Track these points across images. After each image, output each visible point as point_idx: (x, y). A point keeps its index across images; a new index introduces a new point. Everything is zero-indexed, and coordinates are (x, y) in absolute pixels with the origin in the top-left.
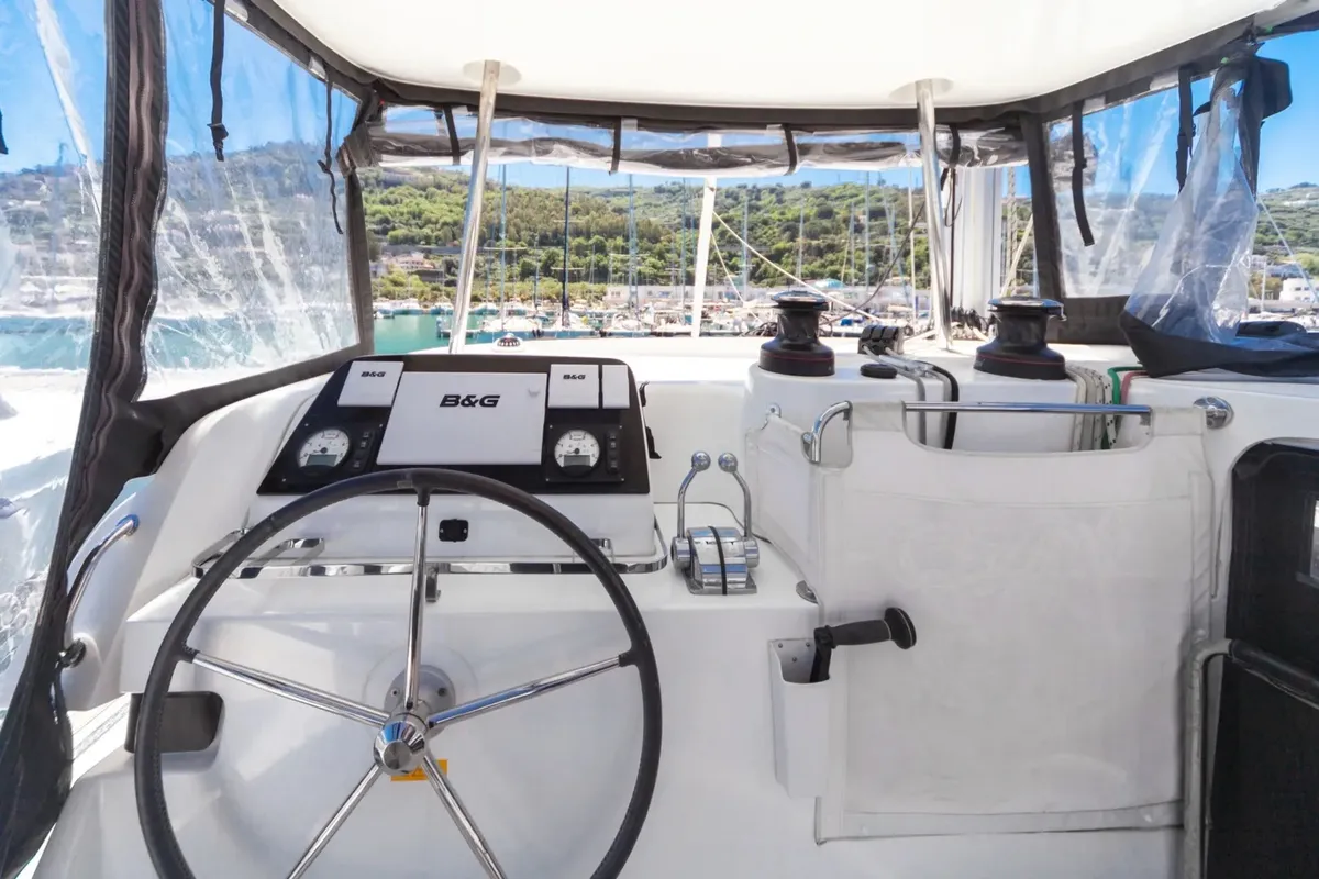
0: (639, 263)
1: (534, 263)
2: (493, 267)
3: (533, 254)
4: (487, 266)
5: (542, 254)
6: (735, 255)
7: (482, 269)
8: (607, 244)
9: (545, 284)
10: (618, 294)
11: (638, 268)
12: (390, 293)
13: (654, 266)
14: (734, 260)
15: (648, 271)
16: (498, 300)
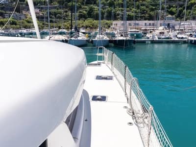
0: (127, 11)
1: (85, 12)
2: (67, 14)
3: (84, 8)
4: (65, 13)
5: (87, 8)
6: (172, 7)
7: (63, 15)
8: (115, 3)
9: (89, 21)
10: (117, 24)
11: (128, 13)
12: (26, 26)
13: (136, 12)
14: (171, 8)
15: (133, 14)
16: (68, 28)
